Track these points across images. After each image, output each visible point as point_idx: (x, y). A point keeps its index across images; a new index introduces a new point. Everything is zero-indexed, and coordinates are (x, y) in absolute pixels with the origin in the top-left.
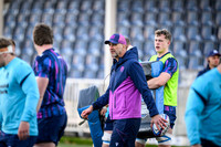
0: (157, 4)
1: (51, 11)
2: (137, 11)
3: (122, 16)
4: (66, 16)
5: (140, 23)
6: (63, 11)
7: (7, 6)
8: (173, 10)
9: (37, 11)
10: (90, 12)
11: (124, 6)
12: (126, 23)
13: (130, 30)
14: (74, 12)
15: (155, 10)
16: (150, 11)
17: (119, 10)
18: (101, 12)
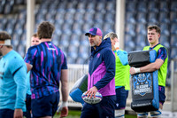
0: (158, 6)
1: (72, 11)
2: (141, 11)
3: (129, 15)
4: (84, 15)
5: (143, 21)
6: (82, 11)
7: (38, 6)
8: (170, 10)
9: (62, 11)
10: (103, 11)
11: (131, 7)
12: (133, 21)
13: (136, 26)
14: (91, 11)
15: (156, 10)
16: (152, 11)
17: (127, 10)
18: (113, 11)
